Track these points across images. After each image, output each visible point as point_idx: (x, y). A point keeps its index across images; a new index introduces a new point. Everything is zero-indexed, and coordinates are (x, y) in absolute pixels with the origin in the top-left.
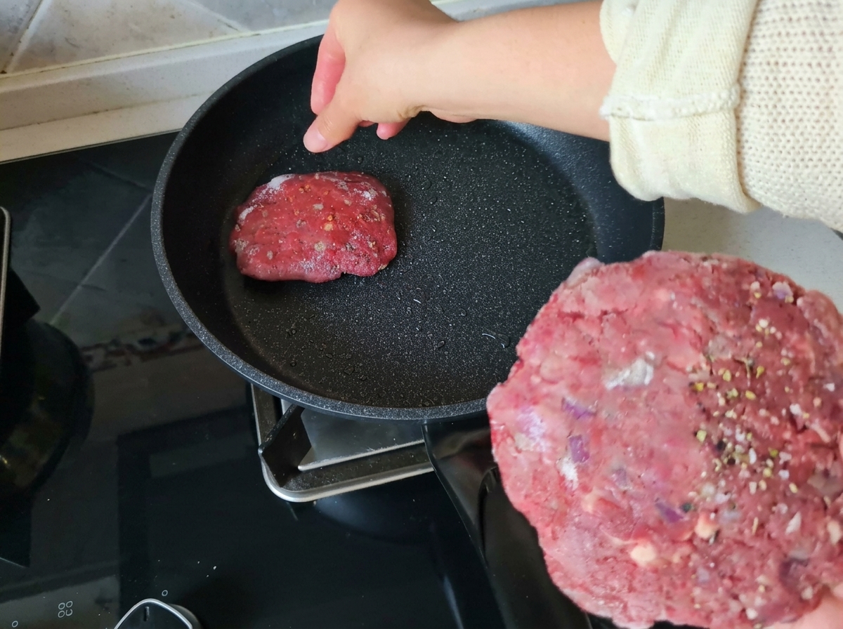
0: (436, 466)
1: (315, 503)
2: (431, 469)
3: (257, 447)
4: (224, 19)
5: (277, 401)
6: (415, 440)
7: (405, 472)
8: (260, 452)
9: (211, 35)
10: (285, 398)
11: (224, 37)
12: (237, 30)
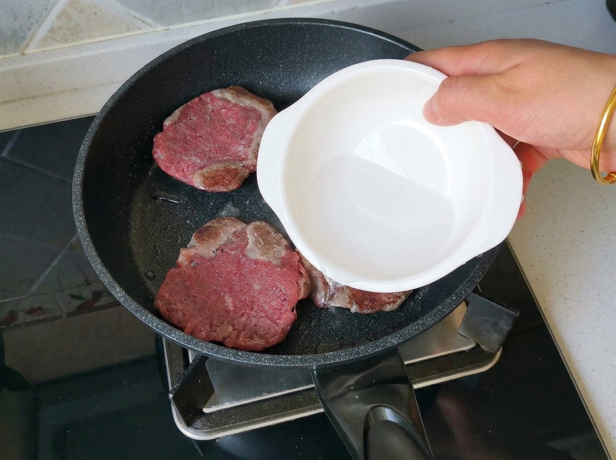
0: (325, 407)
1: (217, 440)
2: (322, 410)
3: (167, 392)
4: (139, 16)
5: (185, 352)
6: (307, 385)
7: (297, 413)
8: (171, 396)
9: (128, 30)
10: (192, 349)
11: (139, 32)
12: (151, 26)
